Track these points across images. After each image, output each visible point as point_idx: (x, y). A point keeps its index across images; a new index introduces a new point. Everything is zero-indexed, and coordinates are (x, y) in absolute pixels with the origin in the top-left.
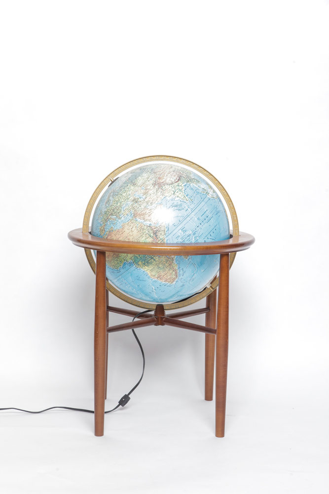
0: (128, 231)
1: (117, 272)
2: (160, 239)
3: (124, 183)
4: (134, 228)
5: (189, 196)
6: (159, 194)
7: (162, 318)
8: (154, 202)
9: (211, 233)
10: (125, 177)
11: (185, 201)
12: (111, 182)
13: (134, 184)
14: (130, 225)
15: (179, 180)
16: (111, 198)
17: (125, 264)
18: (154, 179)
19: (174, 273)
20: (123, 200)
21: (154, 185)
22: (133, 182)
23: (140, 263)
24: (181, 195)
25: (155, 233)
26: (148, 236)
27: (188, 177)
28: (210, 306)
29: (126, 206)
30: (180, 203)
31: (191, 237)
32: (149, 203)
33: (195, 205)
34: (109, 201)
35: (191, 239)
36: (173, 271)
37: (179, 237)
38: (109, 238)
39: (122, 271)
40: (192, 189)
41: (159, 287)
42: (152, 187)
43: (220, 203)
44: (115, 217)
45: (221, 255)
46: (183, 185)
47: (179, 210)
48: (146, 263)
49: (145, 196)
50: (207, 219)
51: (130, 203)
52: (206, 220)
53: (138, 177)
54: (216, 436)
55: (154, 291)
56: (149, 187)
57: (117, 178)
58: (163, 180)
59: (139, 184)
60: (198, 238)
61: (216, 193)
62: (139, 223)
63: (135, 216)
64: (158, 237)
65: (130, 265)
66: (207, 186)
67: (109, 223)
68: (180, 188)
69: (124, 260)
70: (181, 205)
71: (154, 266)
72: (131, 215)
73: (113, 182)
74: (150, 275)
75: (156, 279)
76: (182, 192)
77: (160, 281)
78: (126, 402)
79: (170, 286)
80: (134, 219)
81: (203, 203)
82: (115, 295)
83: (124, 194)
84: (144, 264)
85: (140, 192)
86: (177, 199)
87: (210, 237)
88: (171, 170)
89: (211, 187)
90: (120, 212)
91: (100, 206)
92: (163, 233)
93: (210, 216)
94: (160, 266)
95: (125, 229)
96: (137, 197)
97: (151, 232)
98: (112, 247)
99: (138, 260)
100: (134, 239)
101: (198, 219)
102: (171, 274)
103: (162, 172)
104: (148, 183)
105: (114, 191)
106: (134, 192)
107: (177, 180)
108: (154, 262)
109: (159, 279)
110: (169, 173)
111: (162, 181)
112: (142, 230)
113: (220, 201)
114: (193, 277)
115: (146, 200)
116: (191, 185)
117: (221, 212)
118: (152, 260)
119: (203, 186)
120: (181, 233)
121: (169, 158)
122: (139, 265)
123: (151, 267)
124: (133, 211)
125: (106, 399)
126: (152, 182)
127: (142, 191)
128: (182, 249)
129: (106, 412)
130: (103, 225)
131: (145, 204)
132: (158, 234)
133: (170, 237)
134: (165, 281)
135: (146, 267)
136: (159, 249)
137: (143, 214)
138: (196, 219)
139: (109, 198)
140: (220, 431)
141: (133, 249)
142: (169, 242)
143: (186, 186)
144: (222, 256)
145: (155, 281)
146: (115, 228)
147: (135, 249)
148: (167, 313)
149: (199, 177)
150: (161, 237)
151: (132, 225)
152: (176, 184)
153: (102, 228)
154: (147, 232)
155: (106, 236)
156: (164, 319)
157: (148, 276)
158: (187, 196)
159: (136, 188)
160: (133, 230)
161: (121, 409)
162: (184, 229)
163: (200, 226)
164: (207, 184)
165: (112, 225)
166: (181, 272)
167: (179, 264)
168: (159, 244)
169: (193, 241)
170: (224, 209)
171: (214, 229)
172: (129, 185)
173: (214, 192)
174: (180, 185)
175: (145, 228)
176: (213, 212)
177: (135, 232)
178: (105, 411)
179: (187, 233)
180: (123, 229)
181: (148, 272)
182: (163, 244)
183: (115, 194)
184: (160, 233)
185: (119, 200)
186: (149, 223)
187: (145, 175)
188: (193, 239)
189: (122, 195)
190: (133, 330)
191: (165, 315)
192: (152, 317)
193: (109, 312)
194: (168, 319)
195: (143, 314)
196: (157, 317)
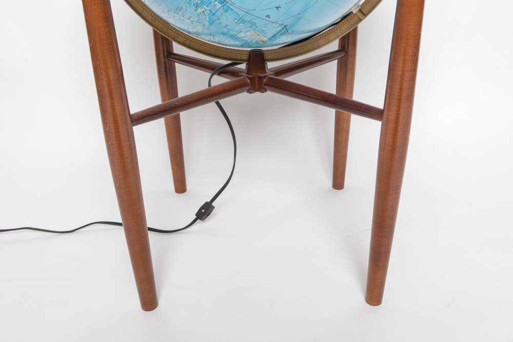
7: (261, 78)
78: (209, 214)
148: (271, 65)
156: (265, 80)
190: (218, 104)
191: (267, 71)
192: (242, 76)
193: (176, 64)
194: (272, 78)
195: (227, 69)
196: (250, 76)
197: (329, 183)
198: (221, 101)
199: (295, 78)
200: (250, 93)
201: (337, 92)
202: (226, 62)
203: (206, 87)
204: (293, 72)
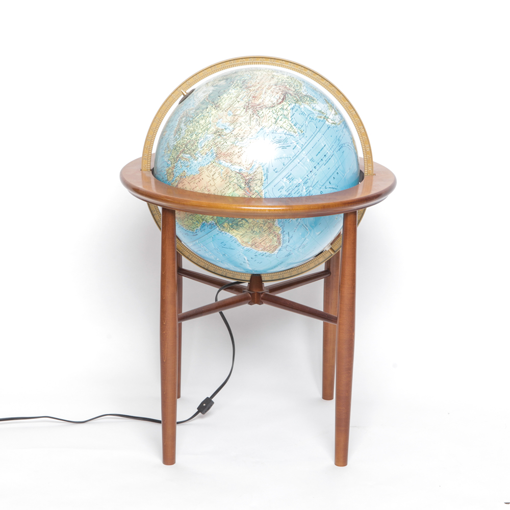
0: (208, 179)
1: (192, 234)
2: (254, 191)
3: (202, 103)
4: (216, 175)
5: (298, 126)
6: (253, 123)
7: (259, 294)
8: (246, 135)
9: (331, 180)
10: (204, 92)
11: (292, 133)
12: (182, 96)
13: (217, 107)
14: (211, 171)
15: (283, 99)
16: (182, 125)
17: (203, 225)
18: (246, 99)
19: (275, 239)
20: (200, 131)
21: (246, 108)
22: (216, 102)
23: (226, 225)
24: (285, 124)
25: (248, 183)
26: (237, 187)
27: (297, 93)
28: (331, 268)
29: (205, 139)
30: (285, 136)
31: (300, 188)
32: (239, 138)
33: (307, 138)
34: (179, 130)
35: (300, 190)
36: (275, 236)
37: (282, 188)
38: (180, 186)
39: (200, 234)
40: (303, 113)
41: (254, 257)
42: (243, 112)
43: (345, 130)
44: (189, 156)
45: (344, 215)
46: (289, 108)
47: (283, 148)
48: (235, 226)
49: (232, 126)
50: (325, 159)
51: (211, 137)
52: (324, 162)
53: (222, 95)
54: (336, 465)
55: (247, 262)
56: (238, 113)
57: (193, 91)
58: (260, 101)
59: (224, 107)
60: (311, 188)
61: (340, 114)
62: (224, 167)
63: (218, 156)
64: (252, 188)
65: (211, 228)
66: (326, 105)
67: (179, 165)
68: (286, 112)
69: (203, 220)
70: (286, 140)
71: (246, 230)
72: (213, 154)
73: (185, 97)
74: (240, 241)
75: (249, 247)
76: (288, 118)
77: (254, 250)
78: (209, 409)
79: (270, 256)
80: (217, 161)
81: (319, 135)
82: (190, 260)
83: (202, 122)
84: (232, 226)
85: (225, 120)
86: (281, 130)
87: (328, 185)
88: (273, 82)
89: (332, 106)
90: (196, 149)
91: (167, 136)
92: (259, 184)
93: (329, 154)
94: (256, 229)
95: (204, 176)
96: (220, 128)
97: (242, 181)
98: (184, 204)
99: (223, 221)
100: (216, 191)
101: (312, 160)
102: (271, 240)
103: (258, 86)
104: (237, 105)
105: (187, 114)
106: (215, 118)
107: (280, 100)
108: (247, 224)
109: (253, 247)
110: (268, 89)
111: (257, 103)
112: (228, 178)
113: (346, 126)
114: (304, 243)
115: (235, 132)
116: (302, 106)
117: (346, 145)
118: (244, 221)
119: (320, 106)
120: (285, 183)
121: (269, 61)
122: (224, 227)
123: (242, 231)
124: (214, 149)
125: (179, 397)
126: (243, 103)
127: (229, 118)
128: (286, 210)
129: (178, 423)
130: (171, 166)
131: (233, 139)
132: (253, 184)
133: (269, 188)
134: (262, 250)
135: (234, 231)
136: (254, 210)
137: (231, 155)
138: (308, 160)
139: (179, 124)
140: (341, 457)
141: (214, 209)
142: (268, 196)
143: (294, 110)
144: (346, 216)
145: (248, 250)
146: (189, 173)
147: (218, 209)
148: (266, 284)
149: (315, 90)
150: (257, 189)
151: (214, 170)
152: (279, 106)
153: (170, 171)
154: (235, 181)
155: (176, 184)
156: (262, 296)
157: (238, 243)
158: (295, 125)
159: (220, 113)
160: (215, 177)
161: (201, 417)
162: (290, 177)
163: (315, 170)
164: (327, 101)
165: (184, 168)
166: (287, 237)
167: (283, 226)
168: (253, 199)
169: (304, 193)
170: (352, 139)
171: (336, 173)
172: (209, 107)
173: (337, 112)
174: (285, 108)
175: (233, 175)
176: (334, 147)
177: (218, 181)
178: (178, 421)
179: (295, 182)
180: (200, 175)
181: (238, 238)
182: (259, 200)
183: (189, 119)
184: (255, 182)
185: (194, 130)
186: (239, 168)
187: (233, 91)
188: (304, 191)
189: (198, 122)
190: (222, 314)
191: (263, 289)
192: (245, 292)
193: (183, 277)
194: (267, 295)
195: (233, 285)
196: (251, 292)
197: (319, 394)
198: (224, 312)
199: (284, 295)
200: (251, 304)
201: (324, 310)
202: (233, 281)
203: (213, 301)
204: (283, 290)
